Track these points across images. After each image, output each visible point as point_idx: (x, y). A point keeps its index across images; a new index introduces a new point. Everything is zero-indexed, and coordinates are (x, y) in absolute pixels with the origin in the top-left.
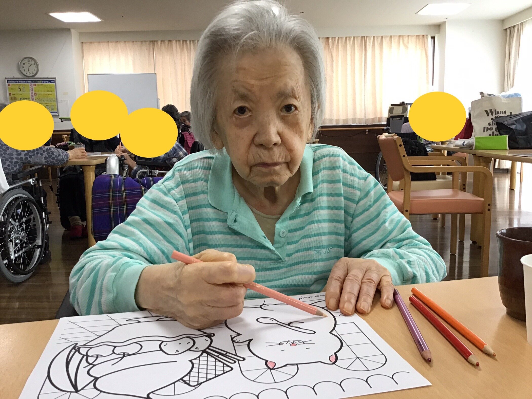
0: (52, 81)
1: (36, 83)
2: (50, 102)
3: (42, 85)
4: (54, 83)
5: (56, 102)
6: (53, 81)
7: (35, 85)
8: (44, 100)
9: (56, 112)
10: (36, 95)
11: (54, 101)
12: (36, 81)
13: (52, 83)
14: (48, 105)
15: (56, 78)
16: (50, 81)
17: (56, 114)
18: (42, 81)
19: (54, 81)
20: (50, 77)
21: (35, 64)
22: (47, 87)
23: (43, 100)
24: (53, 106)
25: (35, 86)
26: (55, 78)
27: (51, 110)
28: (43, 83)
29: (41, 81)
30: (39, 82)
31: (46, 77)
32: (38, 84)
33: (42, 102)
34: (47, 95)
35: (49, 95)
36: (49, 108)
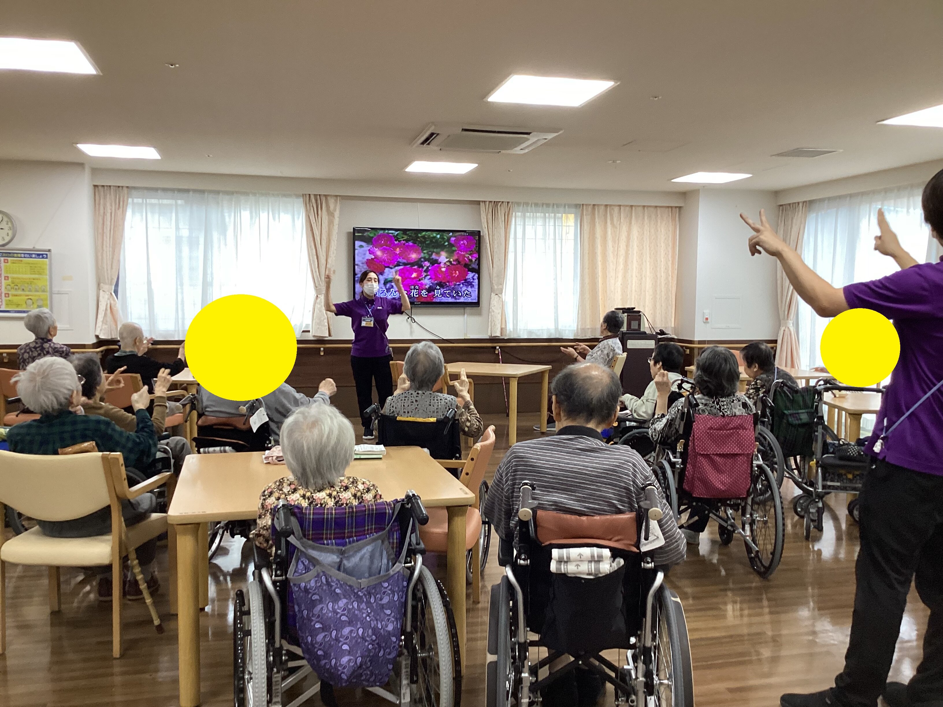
0: (42, 254)
1: (9, 259)
3: (22, 261)
4: (47, 258)
5: (48, 294)
6: (45, 256)
7: (6, 262)
10: (8, 280)
11: (44, 291)
12: (10, 253)
13: (43, 258)
14: (31, 299)
15: (53, 251)
16: (39, 255)
18: (23, 255)
19: (47, 254)
20: (38, 247)
21: (9, 223)
22: (31, 265)
23: (21, 290)
26: (49, 251)
28: (25, 257)
29: (19, 255)
30: (15, 255)
31: (31, 247)
32: (11, 260)
33: (20, 292)
34: (32, 280)
35: (34, 279)
36: (33, 303)
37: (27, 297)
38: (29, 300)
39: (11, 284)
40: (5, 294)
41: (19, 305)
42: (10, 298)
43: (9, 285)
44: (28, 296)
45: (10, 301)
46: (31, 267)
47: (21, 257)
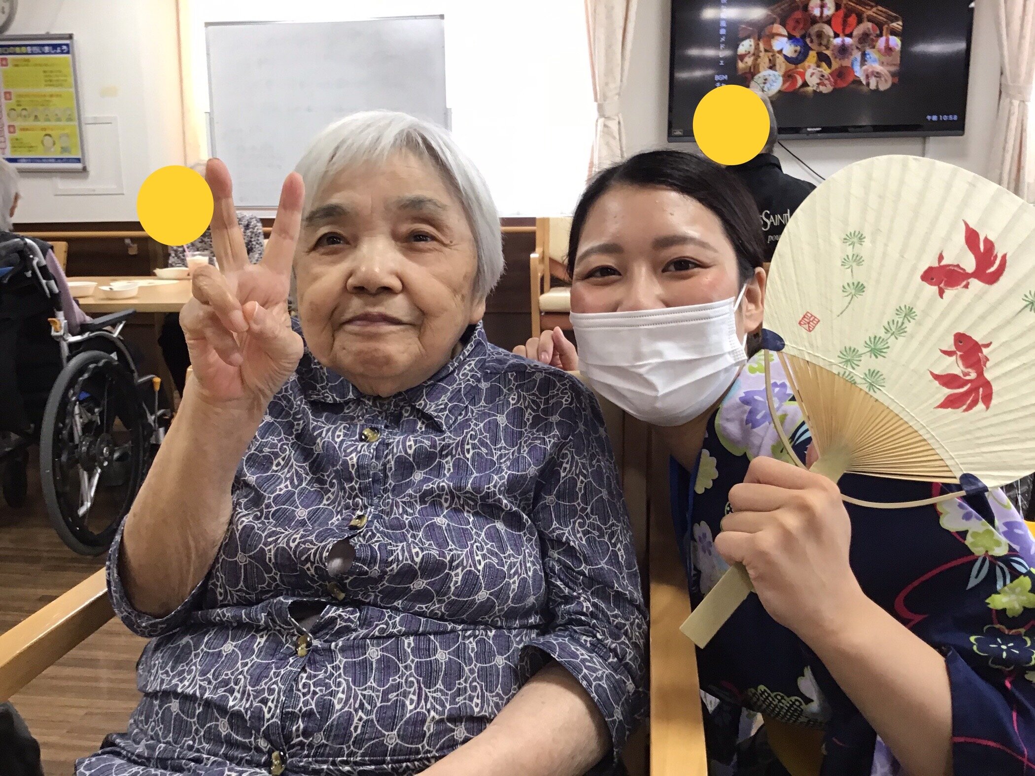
0: (60, 45)
1: (9, 57)
2: (58, 123)
3: (28, 60)
4: (68, 52)
5: (76, 123)
6: (64, 47)
7: (4, 63)
8: (36, 117)
9: (78, 160)
10: (10, 99)
11: (70, 119)
12: (9, 46)
13: (62, 52)
14: (49, 135)
15: (75, 38)
16: (55, 47)
17: (79, 166)
18: (29, 49)
19: (67, 45)
20: (54, 31)
22: (46, 68)
23: (32, 118)
24: (67, 135)
25: (6, 65)
26: (70, 37)
27: (62, 153)
28: (32, 53)
29: (23, 49)
30: (18, 50)
31: (43, 32)
32: (14, 60)
33: (30, 123)
34: (48, 98)
35: (51, 96)
36: (54, 144)
37: (44, 133)
38: (47, 137)
39: (16, 108)
40: (9, 126)
41: (31, 147)
42: (18, 134)
43: (14, 110)
44: (44, 129)
45: (17, 139)
46: (45, 72)
47: (27, 54)
